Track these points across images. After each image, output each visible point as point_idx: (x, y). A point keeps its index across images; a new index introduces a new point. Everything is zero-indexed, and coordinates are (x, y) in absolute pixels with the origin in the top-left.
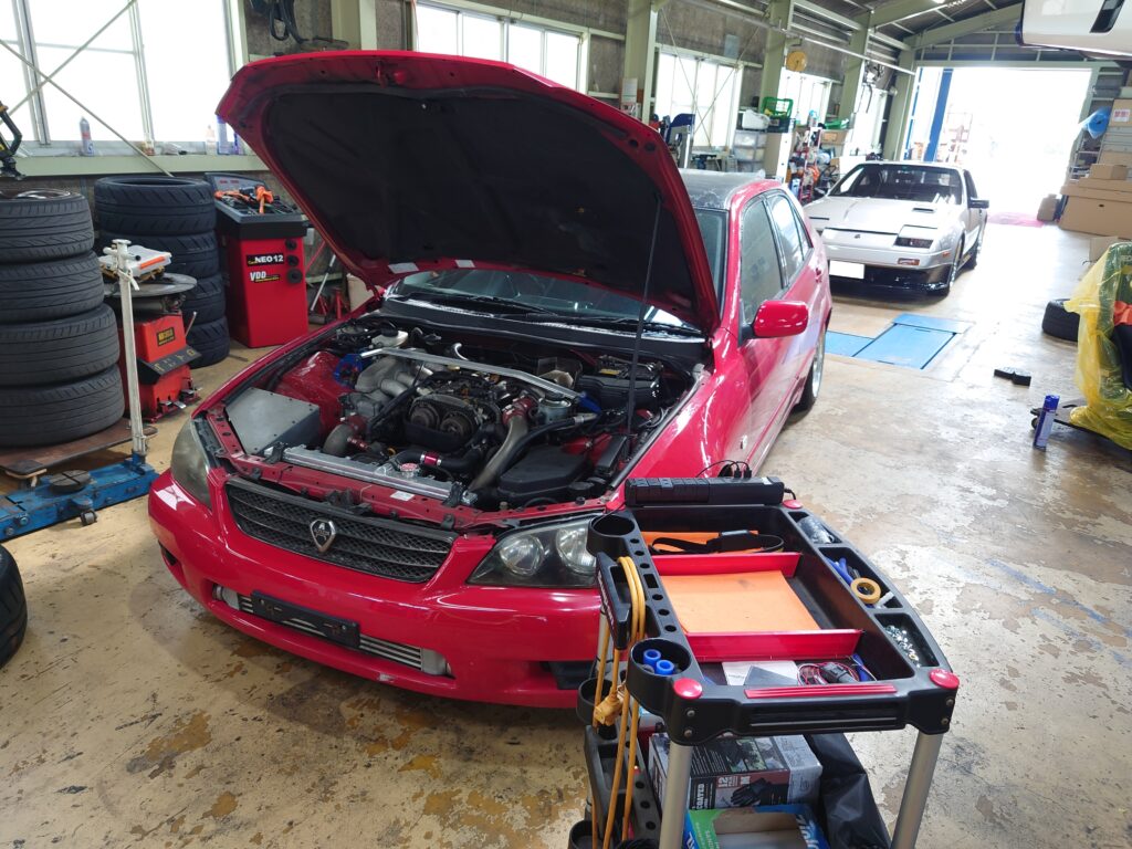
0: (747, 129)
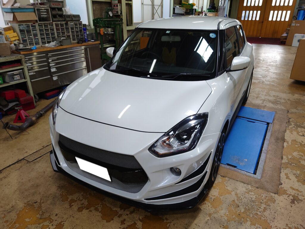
0: (177, 14)
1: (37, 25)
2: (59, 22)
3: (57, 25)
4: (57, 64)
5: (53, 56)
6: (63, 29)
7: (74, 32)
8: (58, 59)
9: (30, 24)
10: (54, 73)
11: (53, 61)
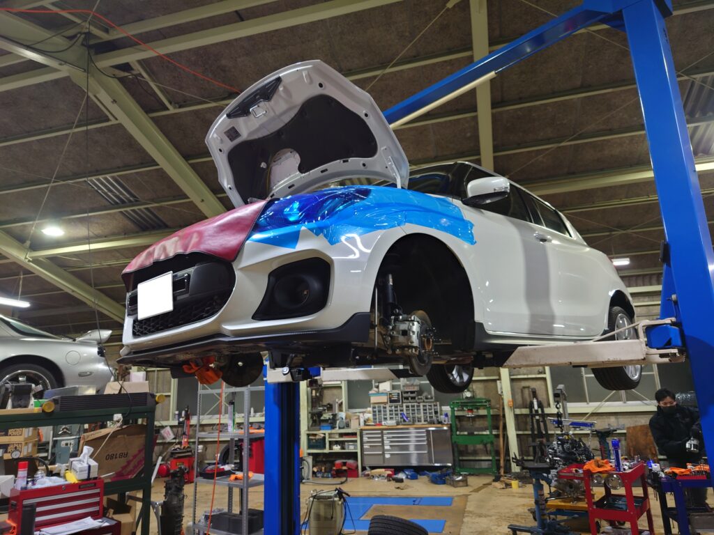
1: (387, 406)
2: (410, 404)
3: (407, 407)
4: (391, 442)
5: (388, 433)
6: (413, 410)
7: (426, 413)
8: (393, 437)
9: (382, 405)
10: (388, 450)
11: (388, 438)
